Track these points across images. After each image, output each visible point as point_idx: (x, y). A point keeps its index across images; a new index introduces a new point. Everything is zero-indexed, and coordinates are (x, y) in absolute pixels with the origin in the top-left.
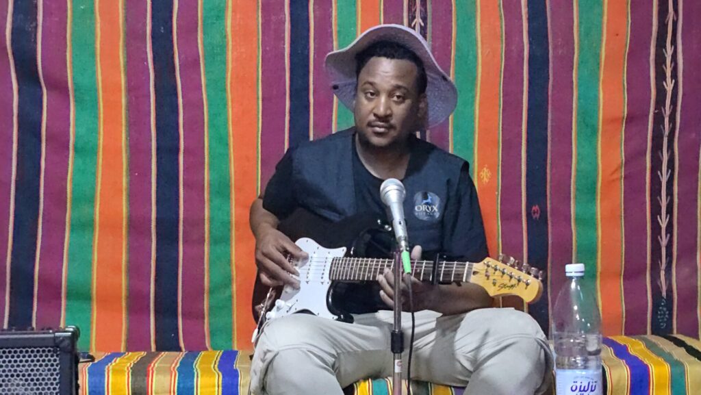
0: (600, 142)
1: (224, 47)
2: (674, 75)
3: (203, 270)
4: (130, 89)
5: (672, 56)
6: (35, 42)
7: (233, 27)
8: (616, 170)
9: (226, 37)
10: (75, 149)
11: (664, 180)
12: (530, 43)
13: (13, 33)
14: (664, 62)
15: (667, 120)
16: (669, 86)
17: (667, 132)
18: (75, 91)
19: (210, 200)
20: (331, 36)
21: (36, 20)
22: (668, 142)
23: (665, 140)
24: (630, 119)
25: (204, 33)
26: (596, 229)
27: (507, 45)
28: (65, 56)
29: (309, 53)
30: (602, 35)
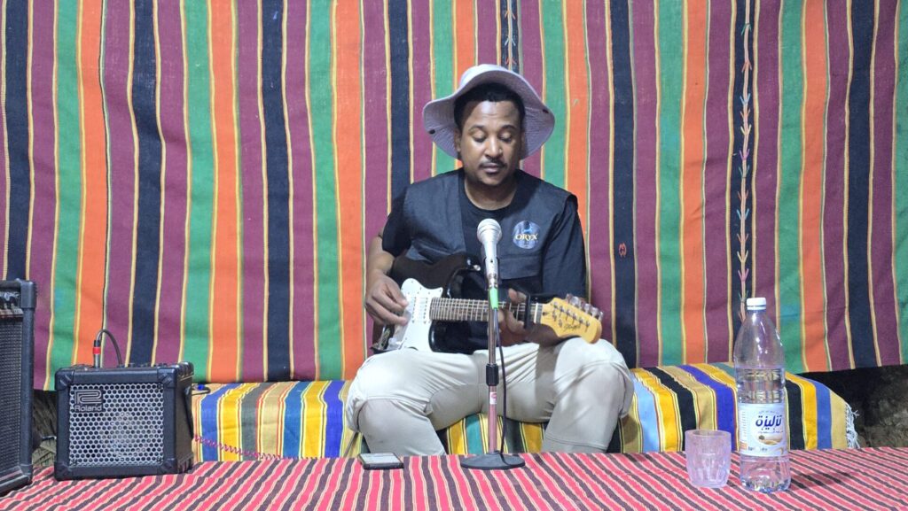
0: (682, 184)
1: (330, 101)
2: (751, 121)
3: (312, 308)
4: (243, 141)
5: (749, 103)
6: (154, 99)
7: (338, 82)
8: (698, 209)
9: (331, 90)
10: (193, 197)
11: (743, 218)
12: (615, 93)
13: (133, 91)
14: (742, 109)
15: (744, 162)
16: (746, 131)
17: (744, 174)
18: (191, 143)
19: (319, 243)
20: (430, 89)
21: (155, 78)
22: (746, 182)
23: (743, 181)
24: (710, 162)
25: (311, 87)
26: (680, 264)
27: (594, 95)
28: (182, 111)
29: (409, 104)
30: (683, 85)
